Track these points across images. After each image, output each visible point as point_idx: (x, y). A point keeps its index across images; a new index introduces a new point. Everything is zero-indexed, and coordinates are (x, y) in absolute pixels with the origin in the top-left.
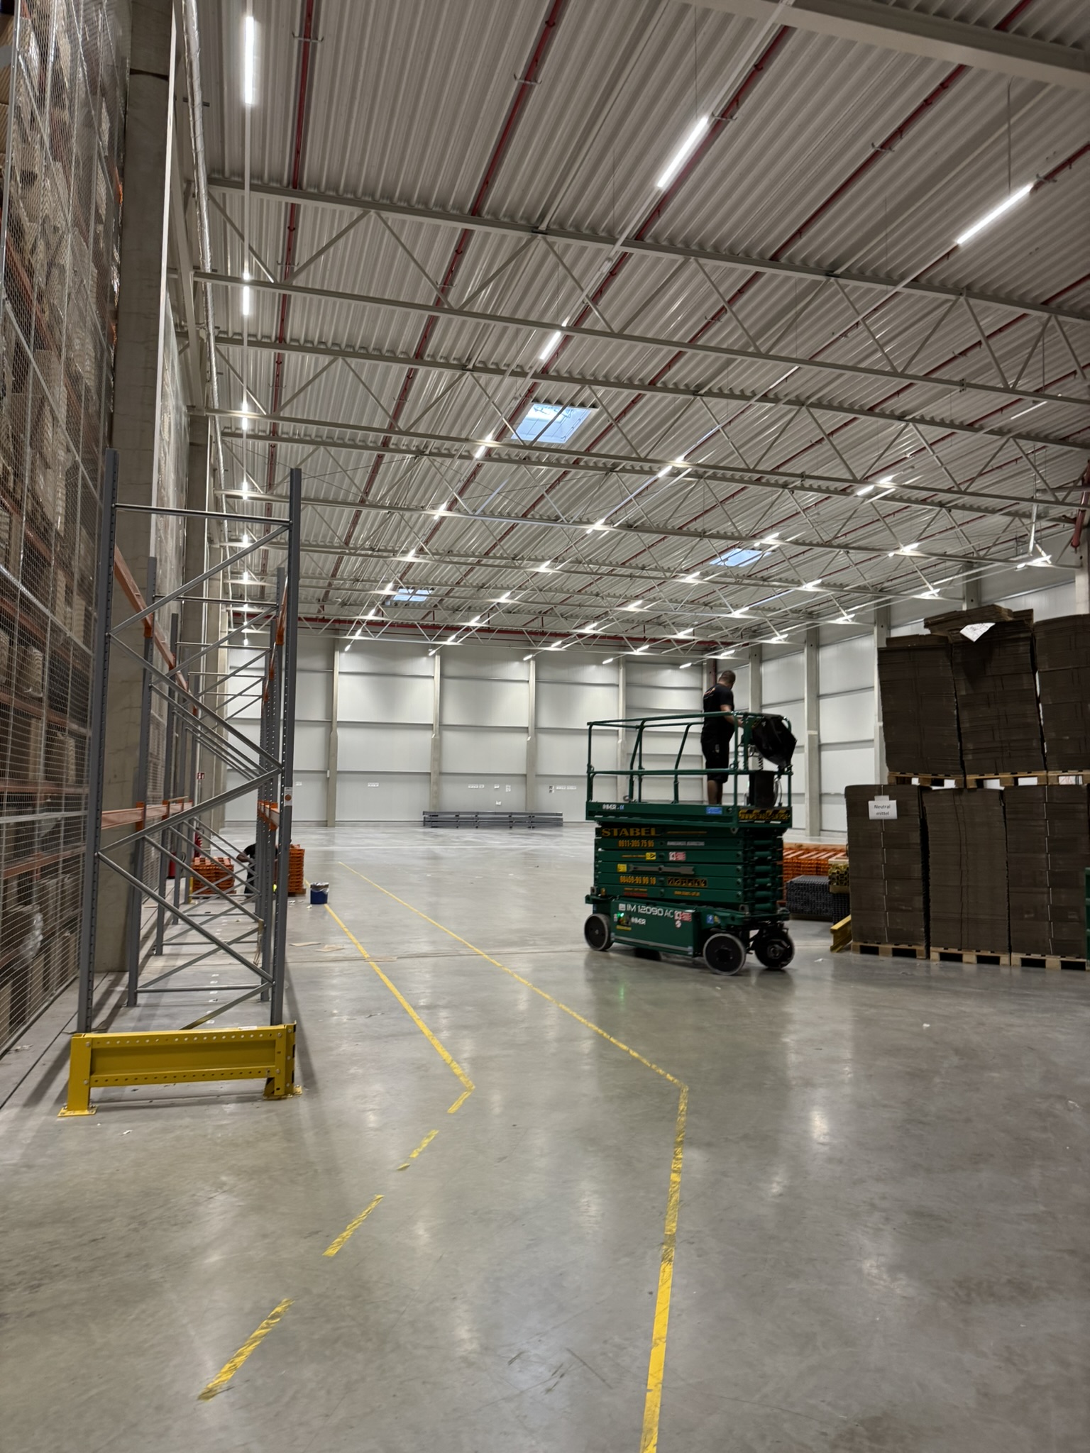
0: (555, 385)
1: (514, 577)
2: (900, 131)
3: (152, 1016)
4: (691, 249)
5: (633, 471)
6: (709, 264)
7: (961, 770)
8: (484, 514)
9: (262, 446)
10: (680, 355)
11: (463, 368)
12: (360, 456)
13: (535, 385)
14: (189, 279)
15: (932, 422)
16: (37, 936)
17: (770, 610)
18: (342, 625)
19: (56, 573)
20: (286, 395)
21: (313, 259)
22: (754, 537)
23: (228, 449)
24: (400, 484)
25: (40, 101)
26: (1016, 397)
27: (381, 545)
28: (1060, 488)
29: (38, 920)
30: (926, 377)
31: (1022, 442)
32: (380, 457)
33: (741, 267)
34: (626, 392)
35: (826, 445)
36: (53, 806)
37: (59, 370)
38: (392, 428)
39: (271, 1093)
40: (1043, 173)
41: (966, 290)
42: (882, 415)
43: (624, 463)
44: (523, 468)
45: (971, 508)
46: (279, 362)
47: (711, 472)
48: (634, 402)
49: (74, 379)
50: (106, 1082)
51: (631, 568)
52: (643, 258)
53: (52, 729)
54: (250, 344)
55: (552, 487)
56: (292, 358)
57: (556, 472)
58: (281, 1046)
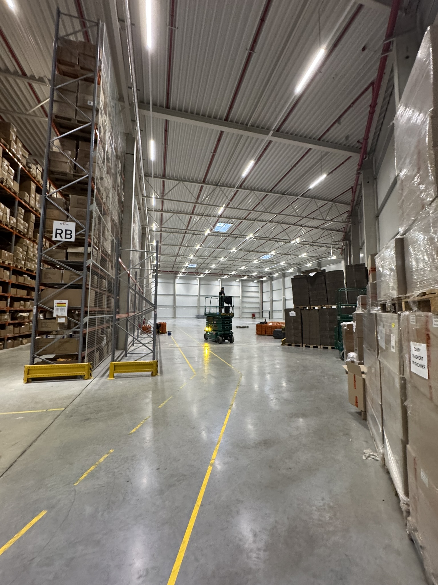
0: (223, 219)
1: (216, 262)
2: (297, 163)
3: (130, 359)
4: (252, 189)
5: (241, 238)
6: (256, 192)
7: (310, 305)
8: (208, 247)
9: (159, 233)
10: (250, 212)
11: (202, 215)
12: (180, 235)
13: (218, 219)
14: (141, 197)
15: (308, 227)
16: (105, 342)
17: (274, 269)
18: (177, 273)
19: (109, 263)
20: (163, 222)
21: (169, 192)
22: (269, 252)
23: (151, 234)
24: (189, 241)
25: (103, 162)
26: (326, 221)
27: (185, 255)
28: (338, 241)
29: (105, 338)
30: (306, 217)
31: (328, 231)
32: (185, 235)
33: (263, 193)
34: (239, 220)
35: (284, 232)
36: (108, 313)
37: (109, 219)
38: (187, 229)
39: (152, 375)
40: (330, 171)
41: (314, 198)
42: (297, 225)
43: (239, 236)
44: (217, 237)
45: (318, 246)
46: (162, 215)
47: (259, 238)
48: (241, 223)
49: (113, 221)
50: (117, 372)
51: (242, 260)
52: (242, 191)
53: (108, 298)
54: (155, 211)
55: (223, 241)
56: (165, 214)
57: (224, 238)
58: (155, 365)
